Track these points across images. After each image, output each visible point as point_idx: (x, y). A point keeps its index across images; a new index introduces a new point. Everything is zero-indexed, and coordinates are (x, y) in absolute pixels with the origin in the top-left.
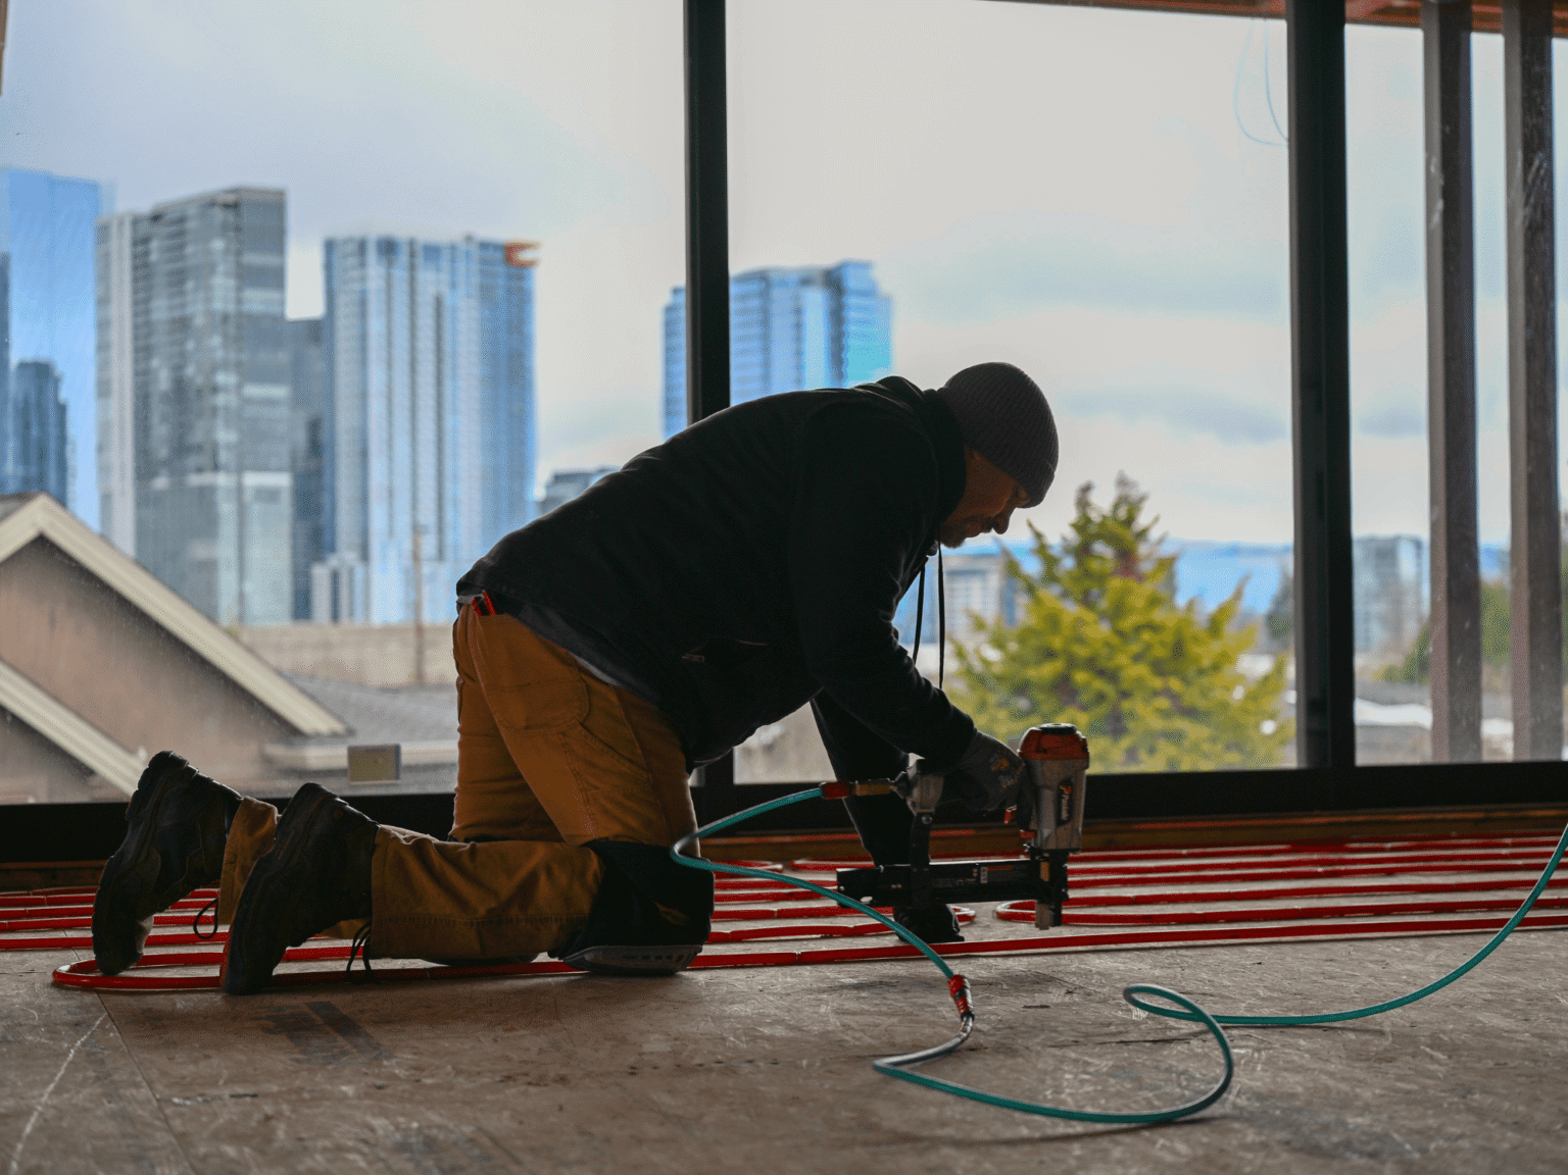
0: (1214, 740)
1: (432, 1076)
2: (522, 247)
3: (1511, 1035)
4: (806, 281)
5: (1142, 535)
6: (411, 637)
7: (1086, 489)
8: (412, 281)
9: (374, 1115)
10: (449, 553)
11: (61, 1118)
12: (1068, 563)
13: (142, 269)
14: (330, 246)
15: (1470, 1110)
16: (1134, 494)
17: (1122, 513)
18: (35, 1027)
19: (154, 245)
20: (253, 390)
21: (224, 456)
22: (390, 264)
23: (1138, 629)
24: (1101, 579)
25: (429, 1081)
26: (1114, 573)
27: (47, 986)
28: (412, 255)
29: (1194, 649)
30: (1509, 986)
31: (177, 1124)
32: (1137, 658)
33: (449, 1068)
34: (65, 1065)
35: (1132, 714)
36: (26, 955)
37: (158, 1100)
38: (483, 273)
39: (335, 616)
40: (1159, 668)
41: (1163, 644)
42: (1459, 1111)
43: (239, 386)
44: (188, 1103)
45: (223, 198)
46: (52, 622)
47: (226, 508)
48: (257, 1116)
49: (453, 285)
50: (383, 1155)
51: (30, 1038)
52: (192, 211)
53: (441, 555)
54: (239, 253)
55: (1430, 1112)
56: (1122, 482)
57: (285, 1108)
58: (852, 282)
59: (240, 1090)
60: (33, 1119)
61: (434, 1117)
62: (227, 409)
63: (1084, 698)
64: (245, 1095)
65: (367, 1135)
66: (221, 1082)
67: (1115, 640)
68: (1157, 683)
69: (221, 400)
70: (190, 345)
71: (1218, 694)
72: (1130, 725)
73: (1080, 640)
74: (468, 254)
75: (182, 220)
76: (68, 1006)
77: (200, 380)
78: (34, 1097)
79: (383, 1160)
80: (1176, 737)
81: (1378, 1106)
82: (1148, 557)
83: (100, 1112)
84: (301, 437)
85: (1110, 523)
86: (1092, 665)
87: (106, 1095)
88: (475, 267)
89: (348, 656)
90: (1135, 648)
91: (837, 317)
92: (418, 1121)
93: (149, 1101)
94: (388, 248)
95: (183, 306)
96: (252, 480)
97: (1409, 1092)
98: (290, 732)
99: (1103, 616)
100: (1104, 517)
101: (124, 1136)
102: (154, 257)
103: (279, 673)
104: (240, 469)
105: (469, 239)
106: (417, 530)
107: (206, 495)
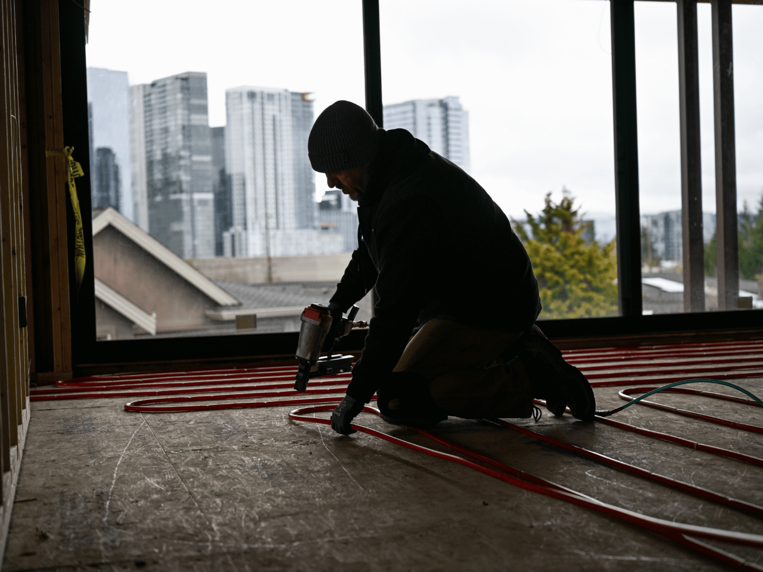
0: (605, 301)
1: (266, 442)
2: (308, 94)
3: (676, 422)
4: (431, 105)
5: (575, 213)
6: (266, 262)
7: (549, 195)
8: (263, 109)
9: (244, 456)
10: (281, 226)
11: (130, 459)
12: (543, 226)
13: (148, 107)
14: (228, 95)
15: (651, 449)
16: (570, 196)
17: (565, 204)
18: (119, 426)
19: (153, 97)
20: (196, 158)
21: (185, 187)
22: (253, 102)
23: (573, 254)
24: (557, 233)
25: (265, 444)
26: (562, 230)
27: (122, 411)
28: (262, 98)
29: (597, 262)
30: (683, 403)
31: (173, 460)
32: (572, 267)
33: (273, 439)
34: (131, 439)
35: (571, 291)
36: (113, 400)
37: (165, 452)
38: (293, 106)
39: (233, 253)
40: (582, 270)
41: (584, 260)
42: (647, 449)
43: (190, 157)
44: (177, 453)
45: (181, 76)
46: (115, 260)
47: (186, 209)
48: (202, 457)
49: (280, 111)
50: (247, 470)
51: (117, 430)
52: (168, 82)
53: (277, 227)
54: (189, 99)
55: (636, 450)
56: (565, 191)
57: (212, 454)
58: (451, 105)
59: (195, 448)
60: (120, 459)
61: (267, 457)
62: (185, 166)
63: (550, 284)
64: (197, 450)
65: (241, 463)
66: (189, 445)
67: (563, 259)
68: (581, 277)
69: (182, 162)
70: (169, 139)
71: (608, 281)
72: (570, 295)
73: (548, 259)
74: (286, 97)
75: (164, 86)
76: (131, 419)
77: (173, 154)
78: (120, 452)
79: (247, 471)
80: (589, 300)
81: (616, 448)
82: (577, 222)
83: (144, 457)
84: (217, 177)
85: (560, 209)
86: (553, 270)
87: (146, 450)
88: (289, 102)
89: (239, 270)
90: (572, 262)
91: (446, 120)
92: (260, 458)
93: (162, 452)
94: (252, 95)
95: (166, 122)
96: (197, 196)
97: (630, 443)
98: (215, 305)
99: (558, 249)
100: (557, 206)
101: (154, 465)
102: (153, 102)
103: (210, 279)
104: (192, 192)
105: (286, 90)
106: (267, 216)
107: (178, 202)
